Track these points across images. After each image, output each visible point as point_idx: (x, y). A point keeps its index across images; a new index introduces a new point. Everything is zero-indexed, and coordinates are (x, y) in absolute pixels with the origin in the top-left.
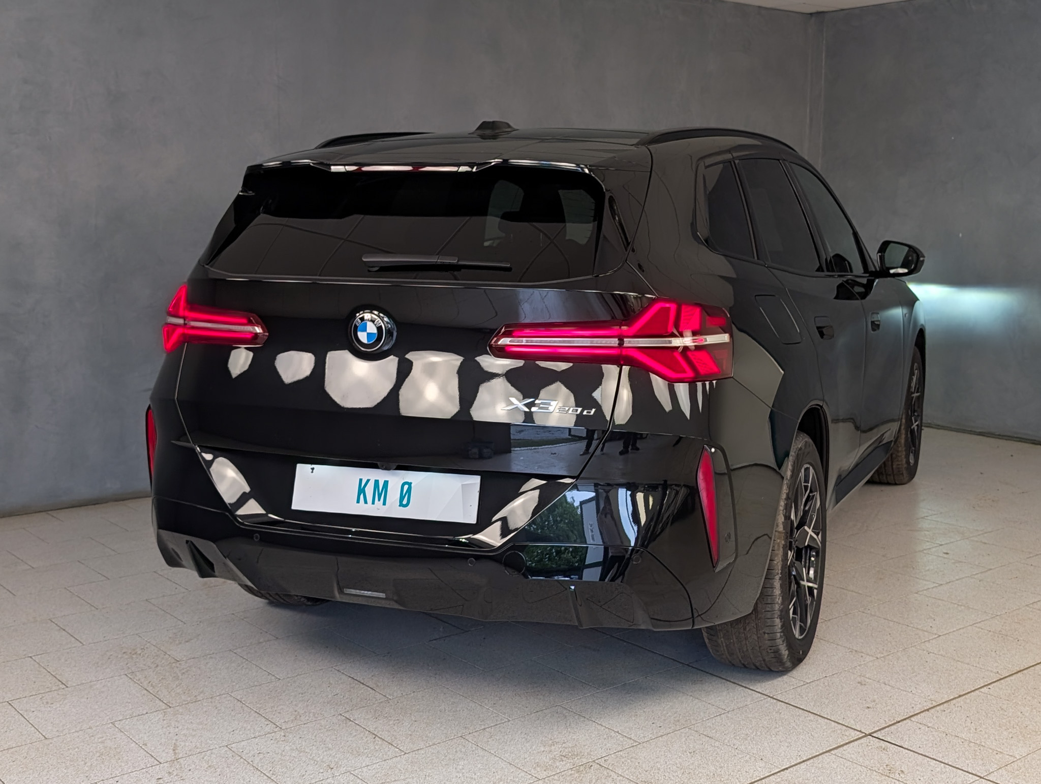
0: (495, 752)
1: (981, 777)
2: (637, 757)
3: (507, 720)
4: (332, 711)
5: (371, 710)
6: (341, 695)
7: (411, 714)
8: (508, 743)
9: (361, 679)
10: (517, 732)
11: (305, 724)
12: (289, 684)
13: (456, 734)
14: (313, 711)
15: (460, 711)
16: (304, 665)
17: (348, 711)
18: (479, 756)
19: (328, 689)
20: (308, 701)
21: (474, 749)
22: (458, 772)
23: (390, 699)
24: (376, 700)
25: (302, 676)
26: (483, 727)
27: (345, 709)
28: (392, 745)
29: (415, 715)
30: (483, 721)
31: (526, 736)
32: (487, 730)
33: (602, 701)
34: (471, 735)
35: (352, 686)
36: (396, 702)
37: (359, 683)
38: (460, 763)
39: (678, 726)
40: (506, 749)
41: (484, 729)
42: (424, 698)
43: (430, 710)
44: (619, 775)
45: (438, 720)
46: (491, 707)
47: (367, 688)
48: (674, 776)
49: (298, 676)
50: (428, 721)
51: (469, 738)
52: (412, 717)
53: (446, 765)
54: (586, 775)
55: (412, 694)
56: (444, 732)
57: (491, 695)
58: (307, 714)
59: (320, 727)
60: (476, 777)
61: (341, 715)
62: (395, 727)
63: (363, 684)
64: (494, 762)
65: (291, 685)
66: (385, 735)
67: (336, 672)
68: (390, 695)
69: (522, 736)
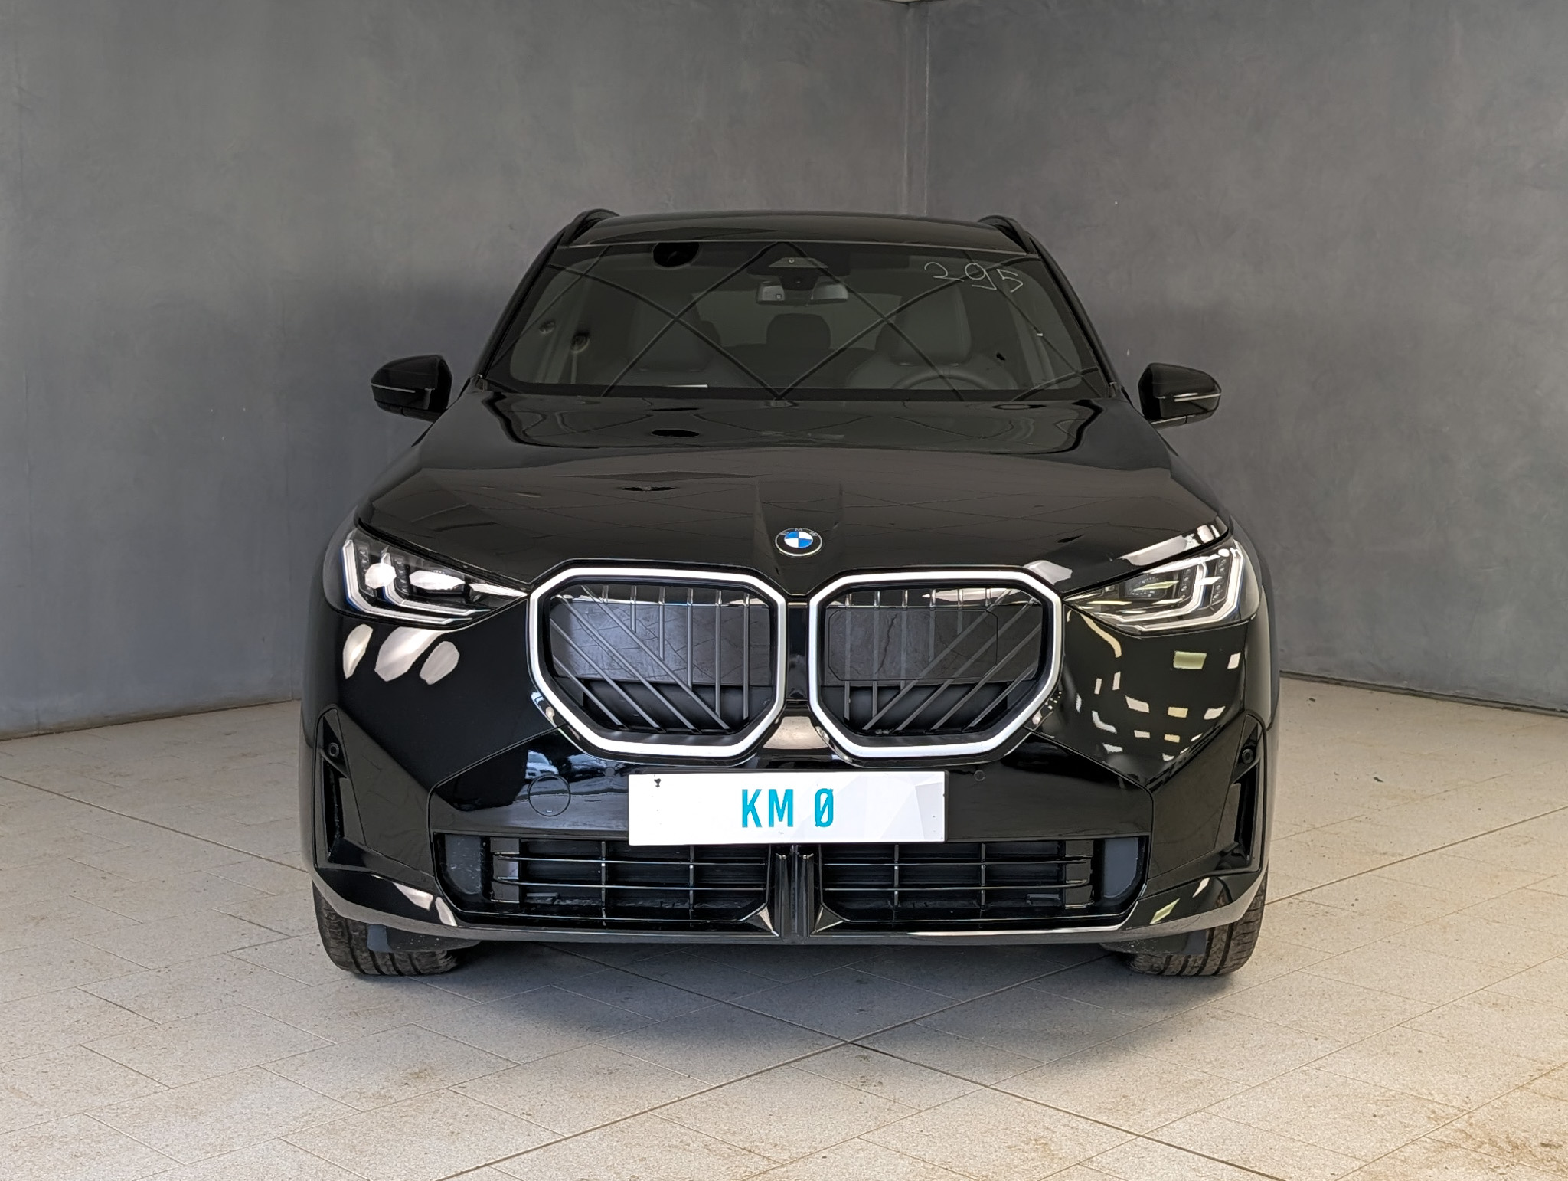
0: (304, 1083)
1: (986, 1086)
2: (511, 1080)
3: (330, 1044)
4: (68, 1042)
5: (128, 1039)
6: (85, 1021)
7: (187, 1041)
8: (326, 1071)
9: (118, 1000)
10: (343, 1057)
11: (23, 1058)
12: (6, 1011)
13: (251, 1063)
14: (38, 1042)
15: (262, 1035)
16: (33, 986)
17: (92, 1041)
18: (279, 1088)
19: (66, 1014)
20: (32, 1030)
21: (274, 1079)
22: (245, 1108)
23: (159, 1024)
24: (138, 1026)
25: (27, 1000)
26: (293, 1054)
27: (89, 1038)
28: (152, 1079)
29: (193, 1042)
30: (295, 1046)
31: (354, 1062)
32: (298, 1056)
33: (478, 1017)
34: (273, 1064)
35: (103, 1009)
36: (168, 1027)
37: (115, 1006)
38: (250, 1097)
39: (581, 1043)
40: (322, 1077)
41: (295, 1056)
42: (211, 1021)
43: (217, 1035)
44: (478, 1103)
45: (227, 1048)
46: (309, 1029)
47: (126, 1011)
48: (558, 1101)
49: (22, 1000)
50: (212, 1049)
51: (270, 1068)
52: (189, 1044)
53: (227, 1100)
54: (432, 1105)
55: (194, 1018)
56: (234, 1061)
57: (313, 1015)
58: (29, 1046)
59: (47, 1062)
60: (270, 1112)
61: (80, 1045)
62: (161, 1058)
63: (120, 1006)
64: (300, 1095)
65: (9, 1011)
66: (144, 1068)
67: (82, 993)
68: (159, 1019)
69: (349, 1062)
